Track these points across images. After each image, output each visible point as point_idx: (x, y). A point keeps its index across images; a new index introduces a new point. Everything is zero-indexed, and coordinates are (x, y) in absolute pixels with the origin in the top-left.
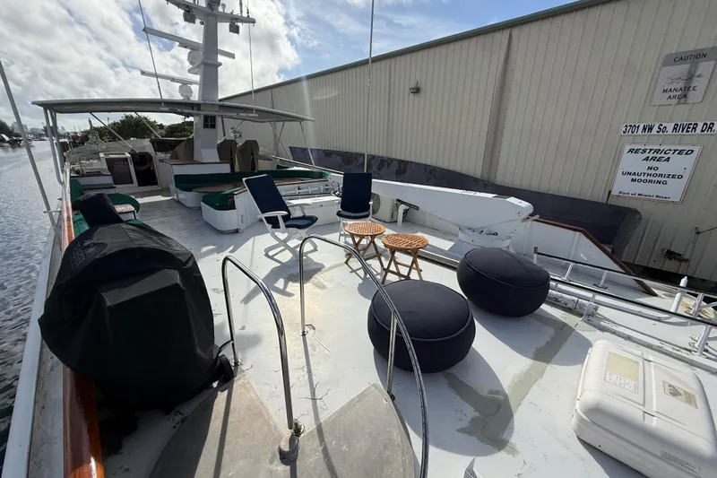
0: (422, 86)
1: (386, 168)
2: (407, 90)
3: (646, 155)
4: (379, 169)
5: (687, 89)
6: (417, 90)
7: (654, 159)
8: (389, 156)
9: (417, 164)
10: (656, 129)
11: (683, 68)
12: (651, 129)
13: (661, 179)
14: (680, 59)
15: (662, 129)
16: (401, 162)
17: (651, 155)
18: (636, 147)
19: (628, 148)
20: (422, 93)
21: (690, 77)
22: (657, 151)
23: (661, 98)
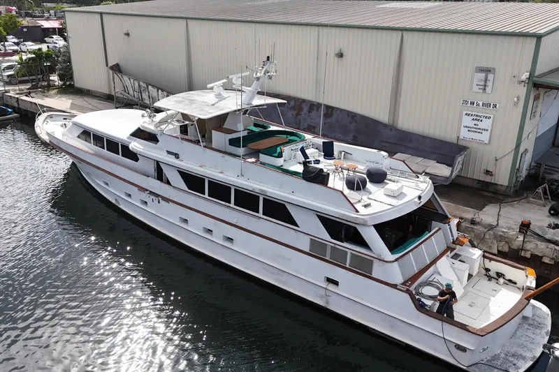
0: (345, 54)
1: (315, 111)
2: (333, 54)
3: (472, 117)
4: (309, 112)
5: (485, 86)
6: (341, 55)
7: (476, 119)
8: (317, 101)
9: (342, 110)
10: (475, 104)
11: (482, 75)
12: (473, 104)
13: (480, 131)
14: (481, 70)
15: (478, 105)
16: (328, 107)
17: (475, 118)
18: (468, 113)
19: (465, 112)
20: (344, 58)
21: (486, 81)
22: (477, 116)
23: (476, 89)
